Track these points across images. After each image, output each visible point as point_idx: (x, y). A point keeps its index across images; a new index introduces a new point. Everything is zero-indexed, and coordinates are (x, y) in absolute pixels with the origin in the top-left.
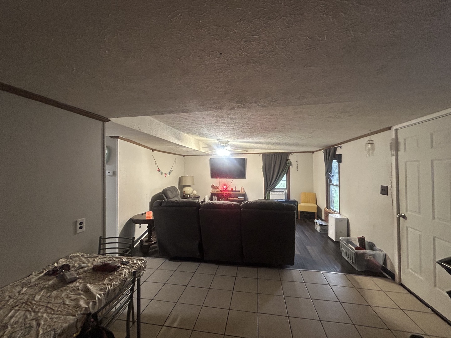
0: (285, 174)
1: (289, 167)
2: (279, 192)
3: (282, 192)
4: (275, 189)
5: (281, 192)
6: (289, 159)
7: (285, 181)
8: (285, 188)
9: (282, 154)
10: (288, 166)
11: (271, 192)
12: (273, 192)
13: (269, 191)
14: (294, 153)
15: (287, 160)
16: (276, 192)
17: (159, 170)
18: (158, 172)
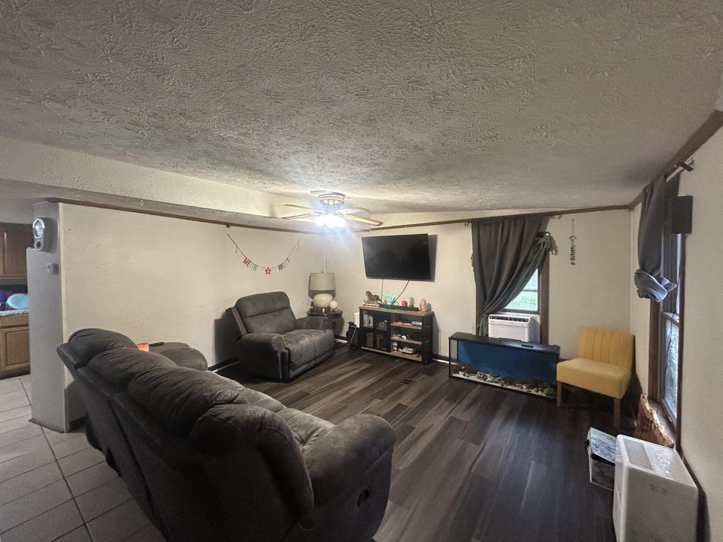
0: (536, 272)
1: (546, 255)
2: (515, 319)
3: (524, 320)
4: (506, 311)
5: (520, 320)
6: (547, 231)
7: (534, 291)
8: (536, 309)
9: (524, 220)
10: (543, 252)
11: (493, 318)
12: (498, 318)
13: (488, 314)
14: (564, 216)
15: (541, 235)
16: (506, 319)
17: (246, 262)
18: (245, 265)
